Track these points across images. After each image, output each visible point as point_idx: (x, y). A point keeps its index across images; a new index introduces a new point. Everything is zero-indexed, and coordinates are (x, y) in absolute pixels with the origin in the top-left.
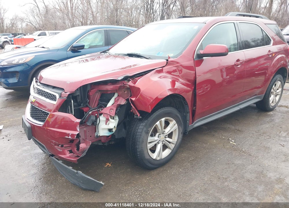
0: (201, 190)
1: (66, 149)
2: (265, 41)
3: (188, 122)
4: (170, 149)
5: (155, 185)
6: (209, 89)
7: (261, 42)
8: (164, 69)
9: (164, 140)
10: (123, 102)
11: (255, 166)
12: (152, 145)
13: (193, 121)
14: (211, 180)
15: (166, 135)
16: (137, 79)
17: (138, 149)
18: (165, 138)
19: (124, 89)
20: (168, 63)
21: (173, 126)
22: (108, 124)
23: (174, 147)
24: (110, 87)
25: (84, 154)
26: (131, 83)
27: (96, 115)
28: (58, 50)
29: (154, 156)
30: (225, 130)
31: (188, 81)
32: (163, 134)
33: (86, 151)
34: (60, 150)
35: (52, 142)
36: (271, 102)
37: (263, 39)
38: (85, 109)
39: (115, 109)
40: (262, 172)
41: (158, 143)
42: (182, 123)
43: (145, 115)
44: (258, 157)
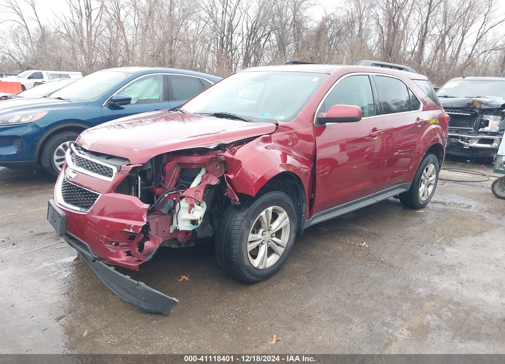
0: (324, 309)
1: (122, 249)
2: (413, 104)
3: (303, 215)
4: (278, 254)
5: (258, 303)
6: (326, 173)
7: (406, 106)
8: (274, 137)
9: (270, 240)
10: (214, 181)
11: (399, 280)
12: (254, 245)
13: (310, 215)
14: (337, 298)
15: (273, 233)
16: (235, 148)
17: (234, 250)
18: (272, 237)
19: (217, 163)
20: (278, 128)
21: (283, 220)
22: (193, 213)
23: (283, 252)
24: (196, 159)
25: (150, 257)
26: (227, 154)
27: (175, 199)
28: (87, 104)
29: (256, 263)
30: (354, 233)
31: (306, 155)
32: (269, 230)
33: (153, 253)
34: (112, 251)
35: (102, 238)
36: (421, 195)
37: (409, 102)
38: (158, 190)
39: (203, 191)
40: (408, 287)
41: (262, 244)
42: (296, 217)
43: (247, 200)
44: (402, 268)
